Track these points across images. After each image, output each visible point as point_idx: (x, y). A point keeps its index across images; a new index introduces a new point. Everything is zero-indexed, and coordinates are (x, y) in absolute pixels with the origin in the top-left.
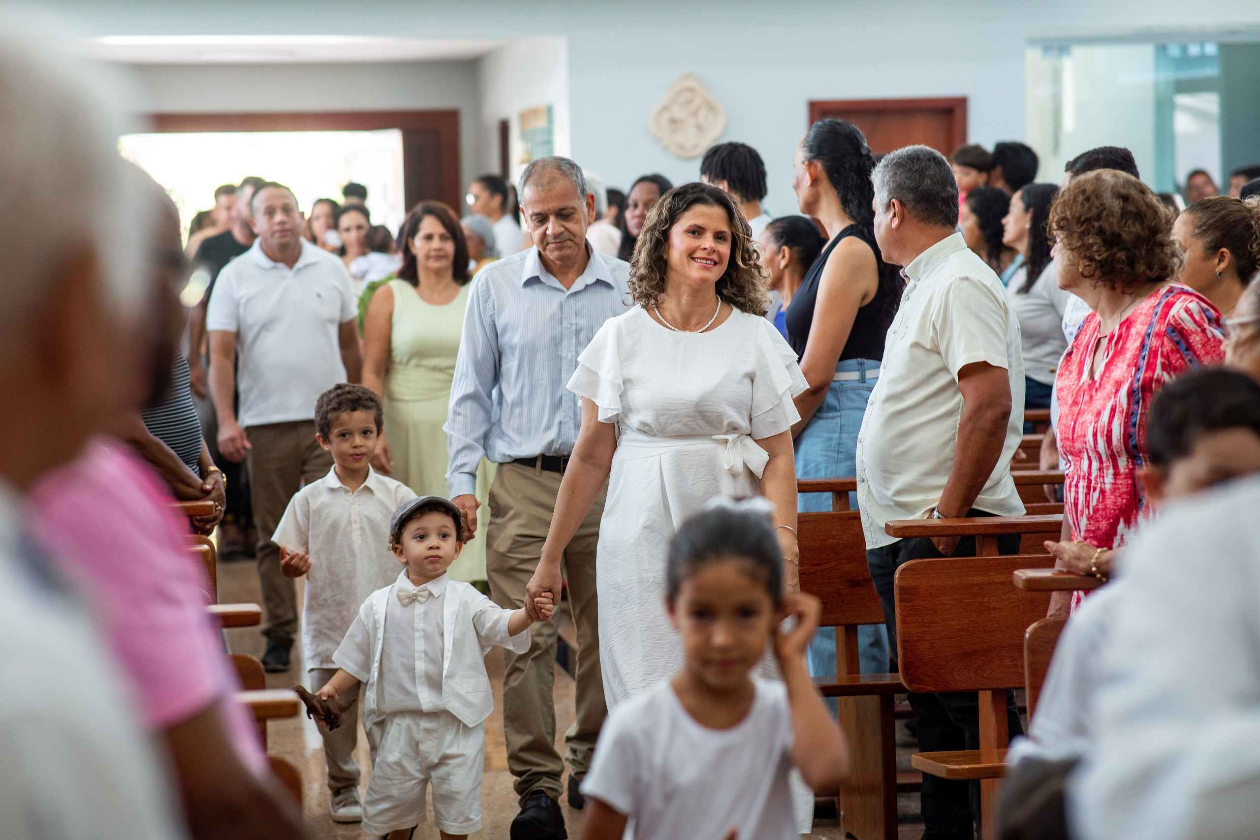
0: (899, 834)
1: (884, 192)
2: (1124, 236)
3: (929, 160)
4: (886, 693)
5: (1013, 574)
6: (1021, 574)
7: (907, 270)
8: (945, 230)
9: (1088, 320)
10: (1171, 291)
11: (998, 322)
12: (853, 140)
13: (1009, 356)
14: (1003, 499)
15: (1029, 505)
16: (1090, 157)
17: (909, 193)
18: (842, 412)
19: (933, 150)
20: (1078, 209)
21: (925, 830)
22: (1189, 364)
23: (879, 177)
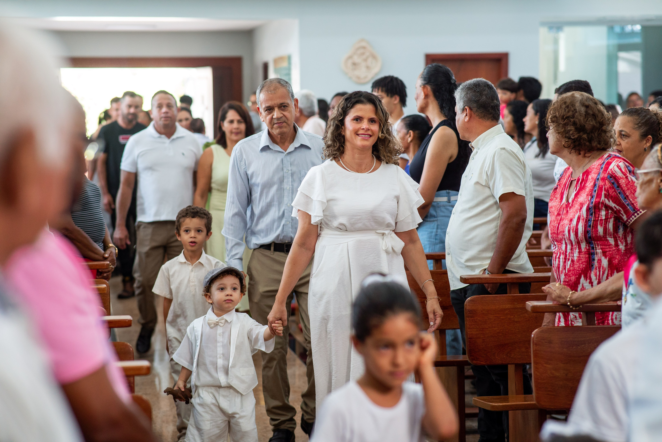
0: (466, 439)
1: (461, 103)
2: (586, 126)
3: (485, 86)
4: (460, 365)
5: (525, 303)
6: (530, 304)
7: (473, 144)
8: (493, 123)
9: (565, 171)
10: (609, 156)
11: (520, 171)
12: (447, 76)
13: (526, 189)
14: (522, 264)
15: (536, 267)
16: (567, 85)
17: (474, 103)
18: (438, 218)
19: (487, 81)
20: (562, 112)
21: (480, 438)
22: (619, 194)
23: (458, 95)
